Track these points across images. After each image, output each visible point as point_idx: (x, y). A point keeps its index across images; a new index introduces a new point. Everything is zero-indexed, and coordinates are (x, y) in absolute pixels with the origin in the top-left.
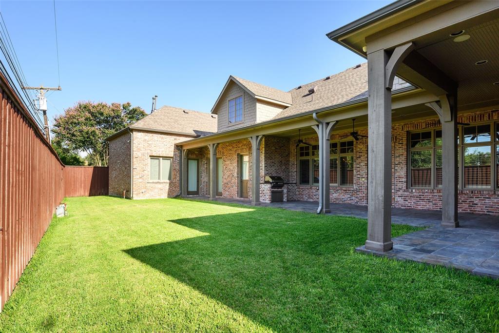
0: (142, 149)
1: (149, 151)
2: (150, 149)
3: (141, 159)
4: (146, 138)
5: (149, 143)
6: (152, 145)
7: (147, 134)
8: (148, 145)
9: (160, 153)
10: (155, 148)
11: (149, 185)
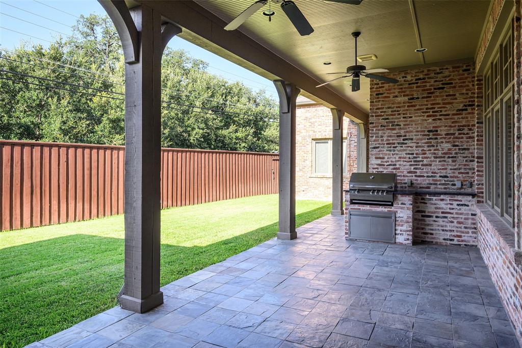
0: (303, 131)
1: (311, 133)
2: (313, 129)
3: (301, 145)
4: (308, 115)
5: (311, 121)
6: (316, 124)
7: (308, 109)
8: (310, 124)
9: (326, 134)
10: (320, 127)
11: (311, 180)
